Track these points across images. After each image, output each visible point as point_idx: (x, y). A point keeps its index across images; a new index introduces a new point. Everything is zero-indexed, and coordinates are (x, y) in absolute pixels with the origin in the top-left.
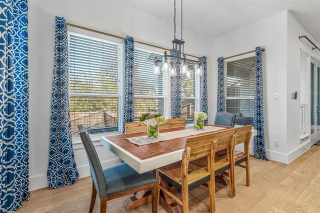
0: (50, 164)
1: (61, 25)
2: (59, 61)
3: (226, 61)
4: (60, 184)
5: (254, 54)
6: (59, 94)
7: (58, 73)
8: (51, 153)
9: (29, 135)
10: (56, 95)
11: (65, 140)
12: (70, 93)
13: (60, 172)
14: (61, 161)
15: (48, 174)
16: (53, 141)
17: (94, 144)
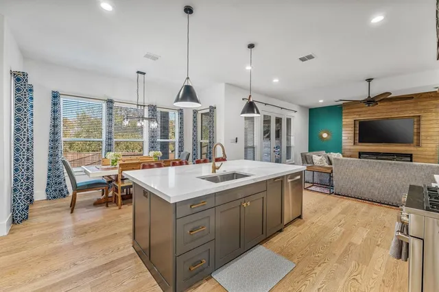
0: (48, 184)
1: (55, 96)
2: (54, 119)
3: (200, 112)
4: (55, 197)
5: (208, 111)
6: (54, 140)
7: (54, 126)
8: (49, 177)
9: (34, 165)
10: (52, 141)
11: (58, 169)
12: (63, 139)
13: (55, 190)
14: (56, 183)
15: (47, 191)
16: (50, 170)
17: (75, 174)
